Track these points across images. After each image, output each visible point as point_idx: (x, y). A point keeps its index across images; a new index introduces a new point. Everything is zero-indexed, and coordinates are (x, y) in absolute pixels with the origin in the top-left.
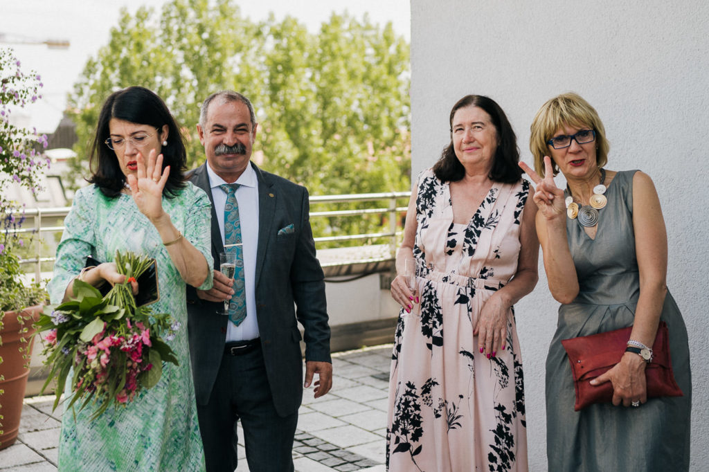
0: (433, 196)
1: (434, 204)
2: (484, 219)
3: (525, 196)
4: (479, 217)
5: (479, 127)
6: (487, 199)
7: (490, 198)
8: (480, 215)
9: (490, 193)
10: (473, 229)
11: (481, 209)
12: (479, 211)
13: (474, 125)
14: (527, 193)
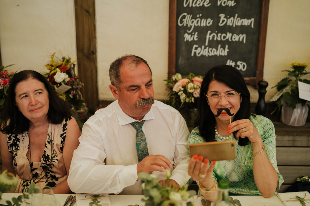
0: (18, 143)
1: (19, 148)
2: (49, 155)
3: (64, 136)
4: (46, 155)
5: (40, 93)
6: (48, 141)
7: (49, 140)
8: (46, 153)
9: (48, 137)
10: (45, 165)
11: (46, 149)
12: (45, 152)
13: (36, 92)
14: (66, 133)
